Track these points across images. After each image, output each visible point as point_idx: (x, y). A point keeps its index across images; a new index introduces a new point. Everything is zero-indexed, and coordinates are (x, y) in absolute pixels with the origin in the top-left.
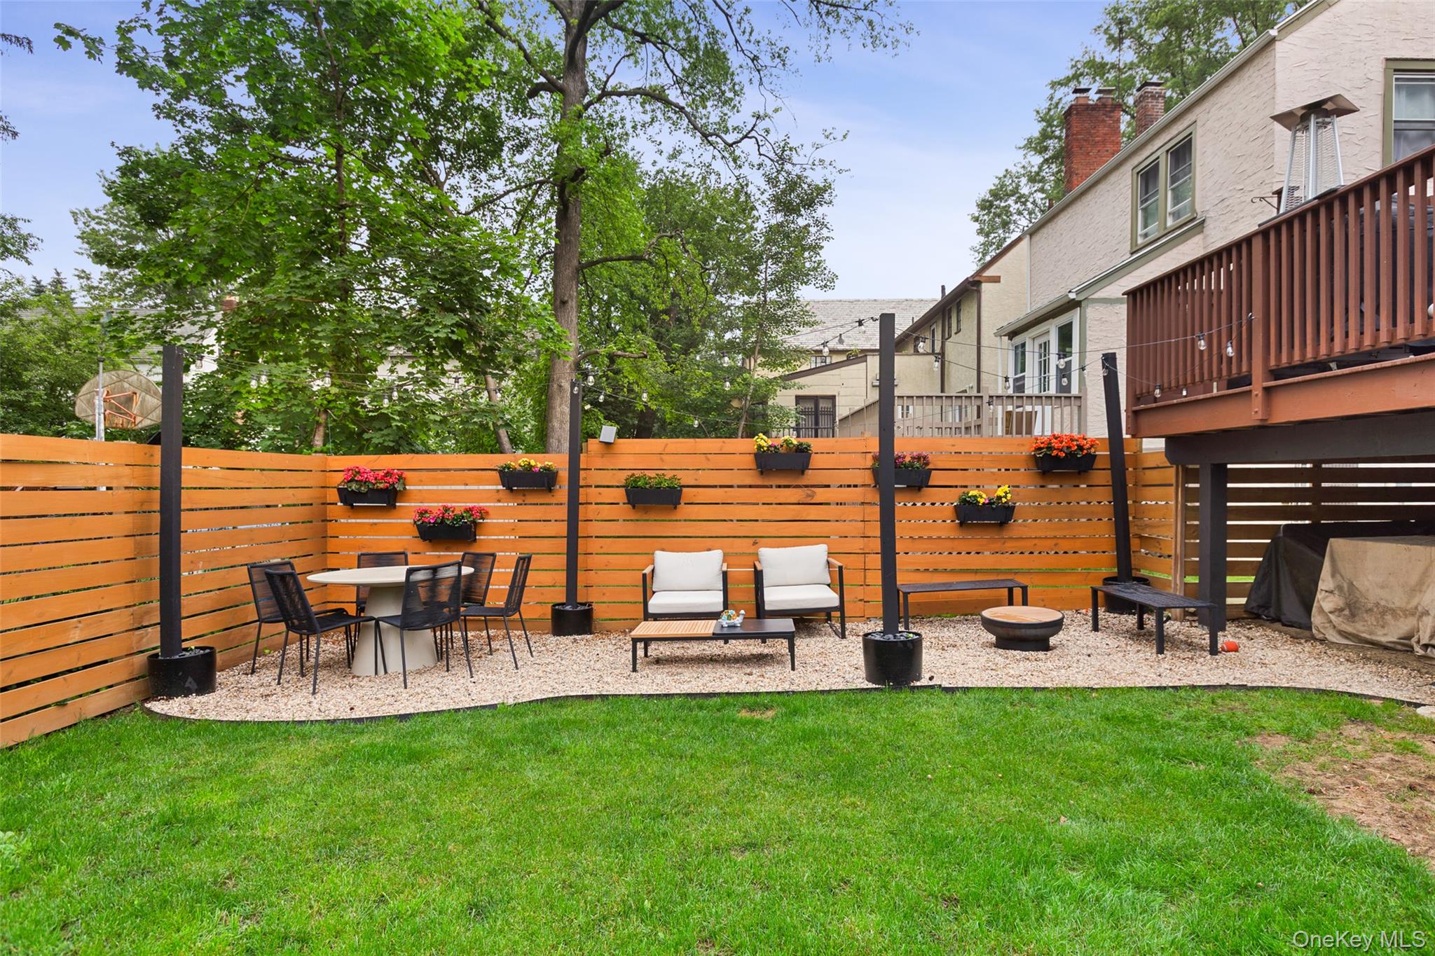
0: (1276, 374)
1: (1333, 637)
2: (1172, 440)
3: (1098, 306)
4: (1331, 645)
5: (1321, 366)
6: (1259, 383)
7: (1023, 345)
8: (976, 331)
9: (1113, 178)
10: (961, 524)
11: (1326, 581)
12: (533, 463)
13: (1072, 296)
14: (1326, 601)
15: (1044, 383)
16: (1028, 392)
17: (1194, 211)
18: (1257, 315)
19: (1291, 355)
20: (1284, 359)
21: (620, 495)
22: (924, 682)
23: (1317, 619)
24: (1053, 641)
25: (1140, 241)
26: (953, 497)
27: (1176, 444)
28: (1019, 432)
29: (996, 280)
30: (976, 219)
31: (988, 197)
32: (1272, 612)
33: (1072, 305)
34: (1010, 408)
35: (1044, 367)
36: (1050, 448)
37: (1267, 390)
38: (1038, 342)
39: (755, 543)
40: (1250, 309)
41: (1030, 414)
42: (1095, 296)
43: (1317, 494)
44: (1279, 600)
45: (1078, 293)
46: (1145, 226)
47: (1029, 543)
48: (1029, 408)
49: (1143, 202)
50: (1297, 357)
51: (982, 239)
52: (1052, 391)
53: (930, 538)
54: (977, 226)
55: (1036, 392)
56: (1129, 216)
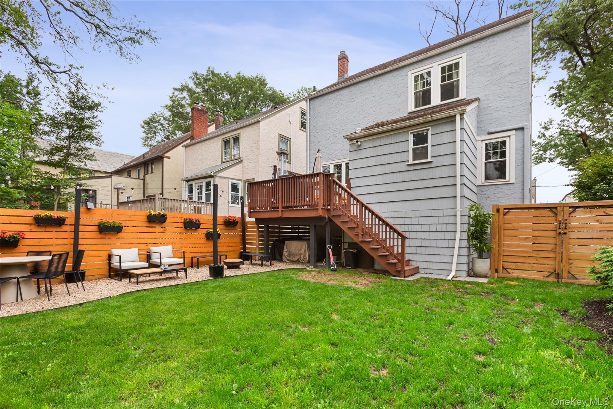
0: (283, 207)
1: (287, 261)
2: (256, 219)
3: (218, 178)
4: (287, 262)
5: (291, 207)
6: (280, 209)
7: (192, 185)
8: (161, 174)
9: (216, 139)
10: (207, 239)
11: (285, 250)
12: (52, 214)
13: (212, 174)
14: (285, 253)
15: (200, 198)
16: (194, 200)
17: (240, 156)
18: (280, 195)
19: (287, 204)
20: (286, 205)
21: (95, 228)
22: (224, 276)
23: (284, 258)
24: (241, 266)
25: (224, 160)
26: (205, 231)
27: (258, 221)
28: (198, 213)
29: (169, 158)
30: (143, 127)
31: (148, 120)
32: (274, 258)
33: (212, 176)
34: (195, 205)
35: (200, 193)
36: (229, 219)
37: (282, 210)
38: (197, 185)
39: (147, 245)
40: (279, 194)
41: (201, 208)
42: (218, 175)
43: (280, 232)
44: (275, 255)
45: (214, 173)
46: (225, 156)
47: (223, 244)
48: (200, 206)
49: (225, 149)
50: (288, 205)
51: (145, 135)
52: (204, 200)
53: (199, 243)
54: (143, 130)
55: (197, 200)
56: (221, 152)
